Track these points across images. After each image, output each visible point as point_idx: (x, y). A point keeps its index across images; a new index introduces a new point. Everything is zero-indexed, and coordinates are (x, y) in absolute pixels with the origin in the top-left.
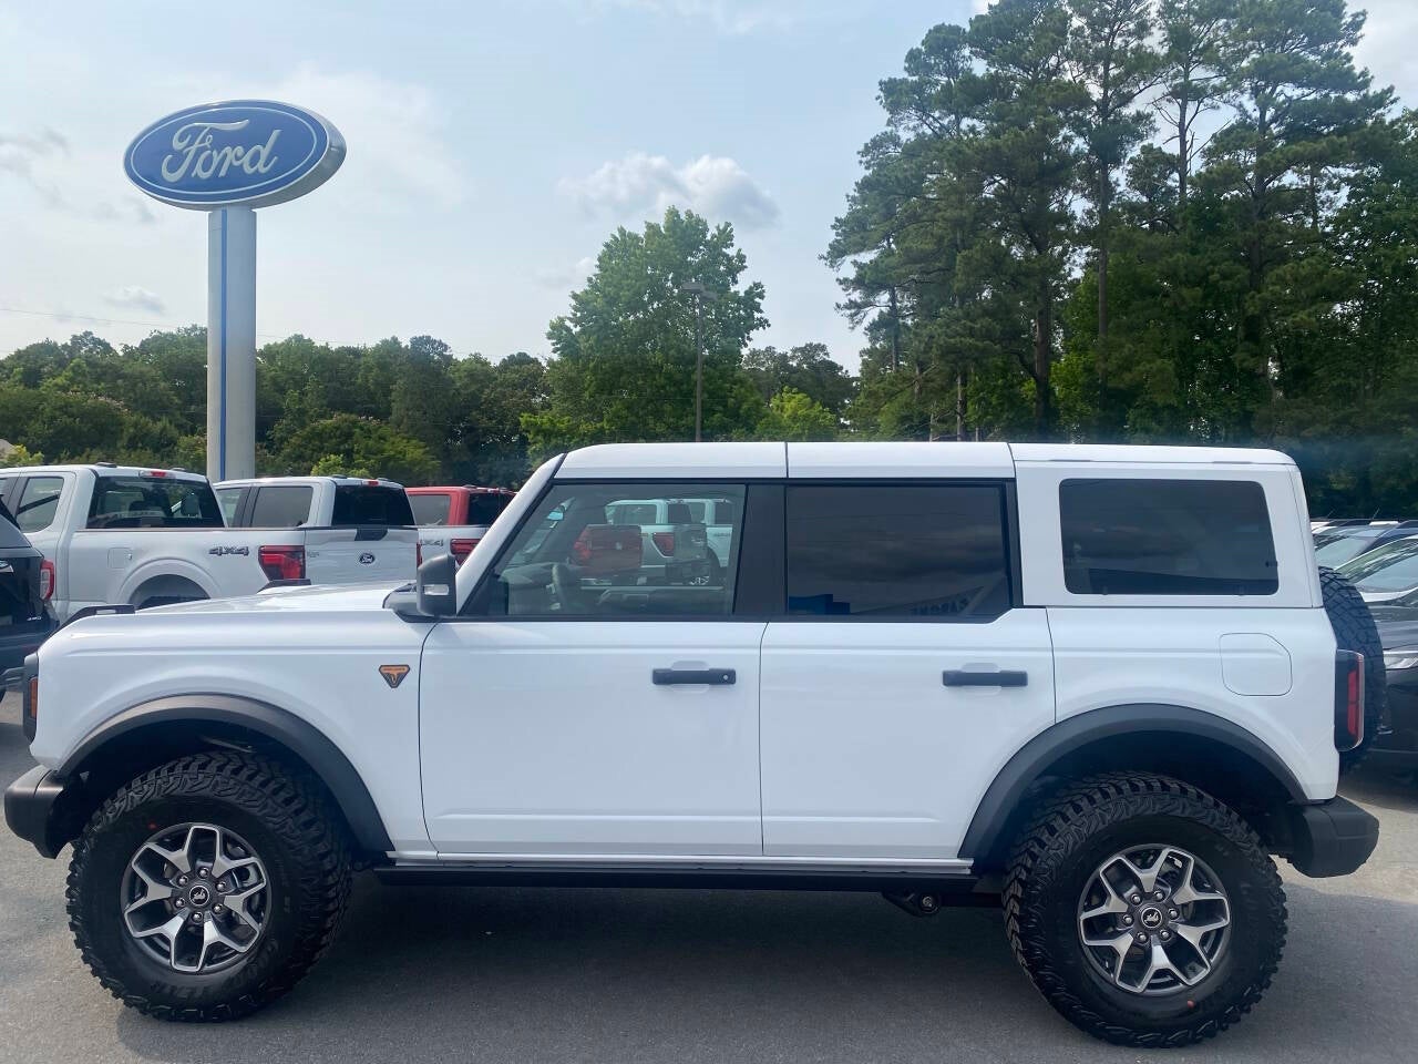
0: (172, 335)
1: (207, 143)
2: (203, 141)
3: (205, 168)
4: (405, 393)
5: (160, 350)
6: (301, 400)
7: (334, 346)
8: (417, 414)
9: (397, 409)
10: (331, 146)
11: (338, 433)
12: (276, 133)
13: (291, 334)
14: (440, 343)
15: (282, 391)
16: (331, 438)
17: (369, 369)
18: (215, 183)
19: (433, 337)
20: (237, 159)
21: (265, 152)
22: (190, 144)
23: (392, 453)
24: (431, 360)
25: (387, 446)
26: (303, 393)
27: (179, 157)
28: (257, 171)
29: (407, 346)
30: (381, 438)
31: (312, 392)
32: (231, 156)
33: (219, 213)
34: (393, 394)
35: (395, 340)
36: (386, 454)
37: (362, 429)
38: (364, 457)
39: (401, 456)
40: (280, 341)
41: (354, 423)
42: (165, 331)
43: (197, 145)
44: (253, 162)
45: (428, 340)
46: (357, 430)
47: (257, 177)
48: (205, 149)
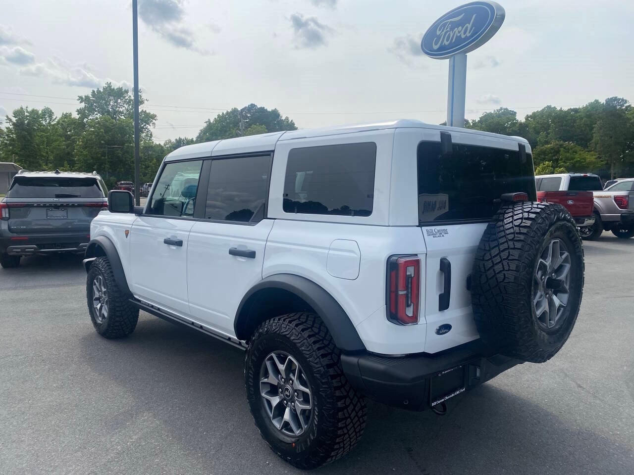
0: (491, 113)
1: (448, 29)
2: (447, 28)
3: (447, 41)
4: (601, 129)
5: (486, 120)
6: (547, 136)
7: (565, 109)
8: (606, 138)
9: (596, 137)
10: (497, 15)
11: (553, 151)
12: (474, 16)
13: (546, 106)
14: (623, 100)
15: (538, 133)
16: (549, 153)
17: (582, 119)
18: (451, 46)
19: (619, 97)
20: (459, 32)
21: (469, 26)
22: (443, 31)
23: (579, 159)
24: (616, 110)
25: (577, 156)
26: (548, 134)
27: (439, 37)
28: (466, 36)
29: (603, 103)
30: (574, 152)
31: (552, 132)
32: (457, 32)
33: (452, 58)
34: (594, 129)
35: (597, 101)
36: (575, 160)
37: (564, 148)
38: (564, 162)
39: (584, 161)
40: (540, 110)
41: (561, 146)
42: (488, 112)
43: (445, 31)
44: (465, 33)
45: (615, 99)
46: (562, 149)
47: (467, 38)
48: (447, 32)
